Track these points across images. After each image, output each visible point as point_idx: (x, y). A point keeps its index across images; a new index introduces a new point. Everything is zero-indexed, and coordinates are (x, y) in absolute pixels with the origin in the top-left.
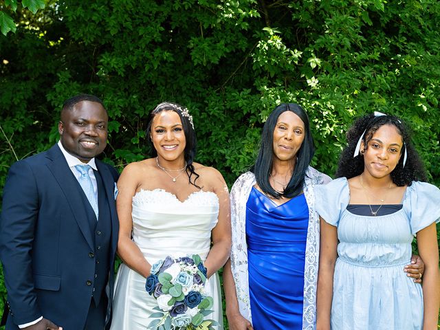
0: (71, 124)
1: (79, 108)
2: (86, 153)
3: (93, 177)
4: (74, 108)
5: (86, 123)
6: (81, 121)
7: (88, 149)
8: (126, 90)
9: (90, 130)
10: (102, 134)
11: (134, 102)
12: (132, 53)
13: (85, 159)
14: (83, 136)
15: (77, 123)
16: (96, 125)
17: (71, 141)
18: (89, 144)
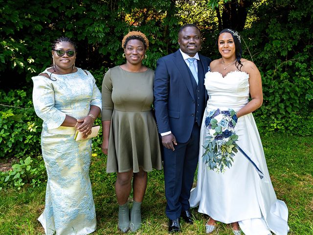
0: (183, 39)
1: (185, 31)
2: (191, 52)
3: (196, 64)
4: (183, 32)
5: (189, 37)
6: (186, 37)
7: (191, 50)
8: (303, 26)
9: (191, 40)
10: (197, 41)
11: (307, 32)
12: (305, 10)
13: (192, 55)
14: (189, 44)
15: (185, 38)
16: (194, 37)
17: (183, 47)
18: (192, 47)
